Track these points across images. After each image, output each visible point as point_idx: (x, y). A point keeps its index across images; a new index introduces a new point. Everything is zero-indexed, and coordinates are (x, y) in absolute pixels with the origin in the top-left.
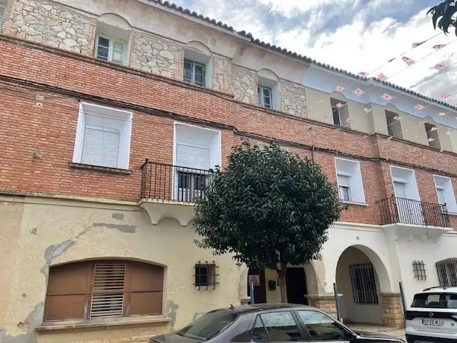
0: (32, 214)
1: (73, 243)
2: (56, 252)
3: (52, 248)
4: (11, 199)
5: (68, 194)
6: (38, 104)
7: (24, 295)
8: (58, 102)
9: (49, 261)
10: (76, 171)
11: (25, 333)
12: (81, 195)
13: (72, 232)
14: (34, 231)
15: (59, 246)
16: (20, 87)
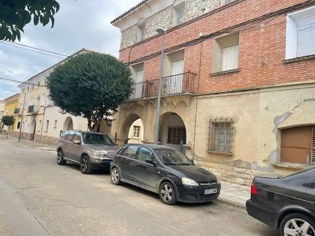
0: (265, 98)
1: (290, 114)
2: (280, 120)
3: (277, 118)
4: (253, 92)
5: (285, 82)
6: (261, 30)
7: (265, 145)
8: (272, 23)
9: (277, 126)
10: (288, 65)
11: (267, 166)
12: (293, 81)
13: (289, 107)
14: (267, 108)
15: (282, 116)
16: (251, 25)
